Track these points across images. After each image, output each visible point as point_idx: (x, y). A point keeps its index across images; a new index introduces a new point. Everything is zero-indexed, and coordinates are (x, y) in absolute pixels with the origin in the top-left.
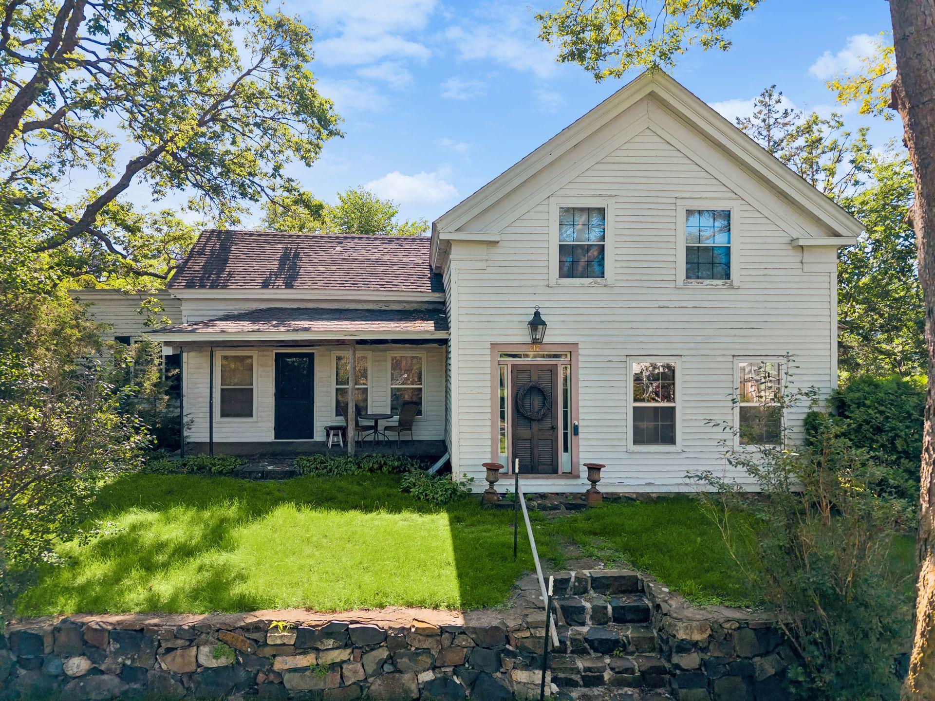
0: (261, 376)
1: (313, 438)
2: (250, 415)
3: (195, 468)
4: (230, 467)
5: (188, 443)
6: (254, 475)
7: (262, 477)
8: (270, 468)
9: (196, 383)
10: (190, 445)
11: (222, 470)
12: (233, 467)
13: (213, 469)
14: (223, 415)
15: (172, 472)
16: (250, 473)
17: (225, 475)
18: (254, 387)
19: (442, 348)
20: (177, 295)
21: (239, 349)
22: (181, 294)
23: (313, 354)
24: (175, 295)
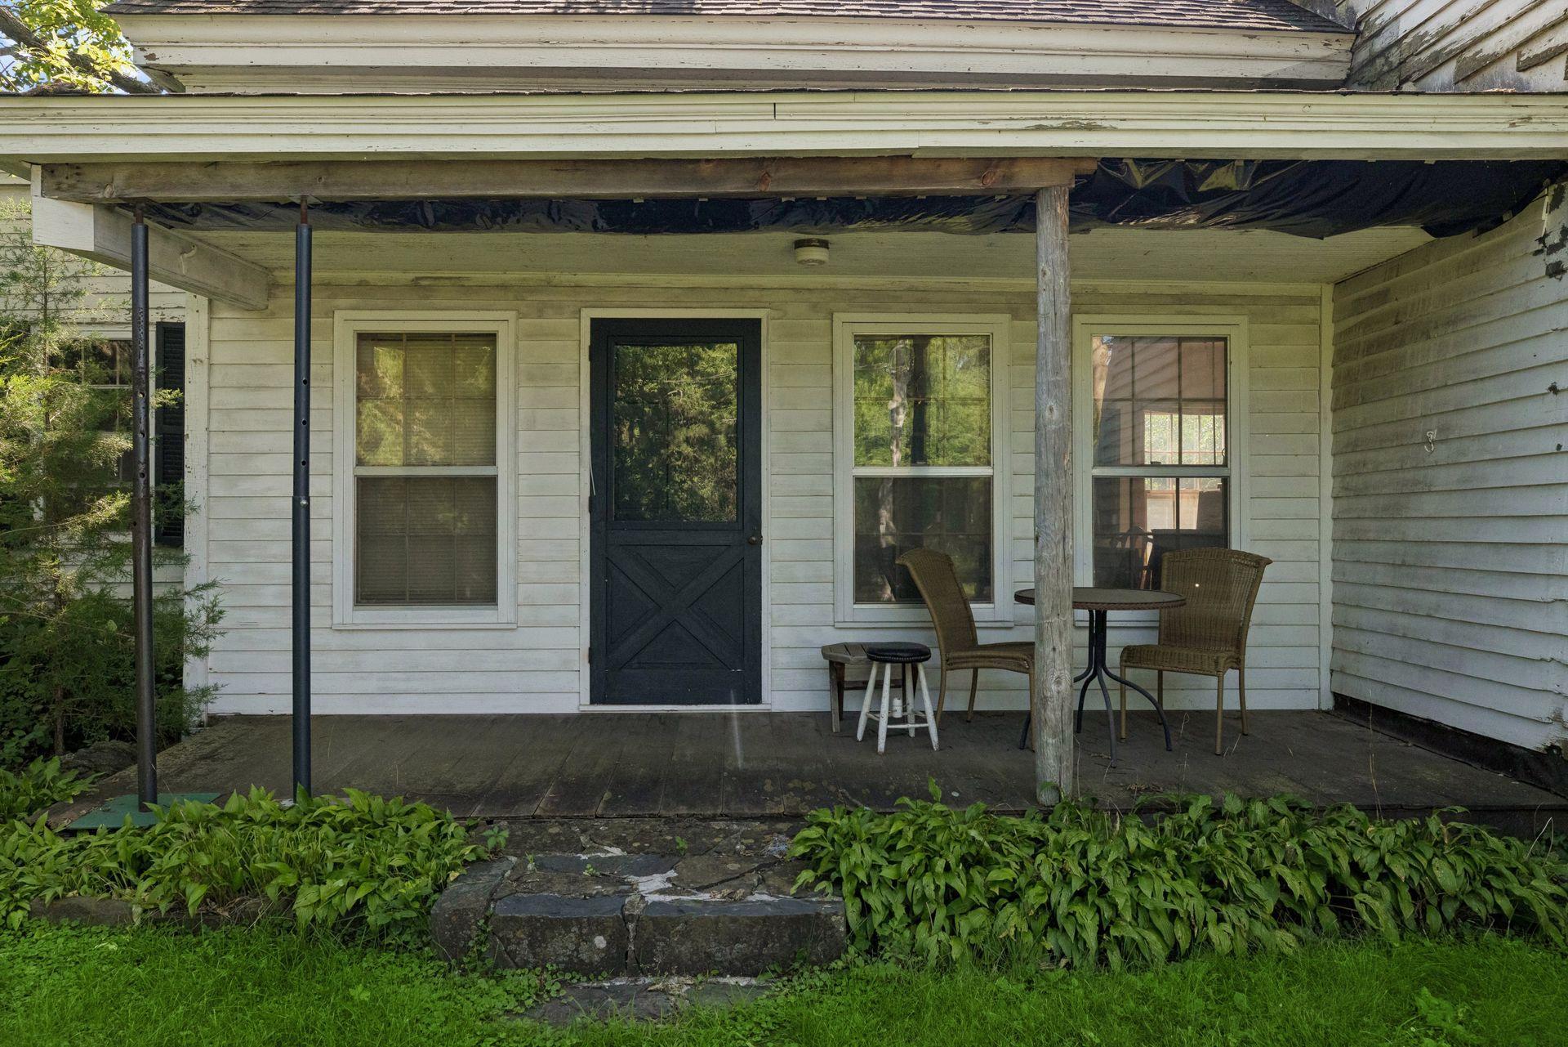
0: (531, 426)
1: (757, 700)
2: (488, 596)
3: (195, 893)
4: (409, 888)
5: (214, 720)
6: (562, 945)
7: (617, 962)
8: (651, 887)
9: (247, 454)
10: (220, 731)
11: (360, 905)
12: (424, 884)
13: (307, 897)
14: (367, 595)
15: (59, 911)
16: (541, 930)
17: (379, 939)
18: (502, 469)
19: (1315, 301)
20: (158, 52)
21: (437, 302)
22: (175, 43)
23: (756, 323)
24: (149, 51)
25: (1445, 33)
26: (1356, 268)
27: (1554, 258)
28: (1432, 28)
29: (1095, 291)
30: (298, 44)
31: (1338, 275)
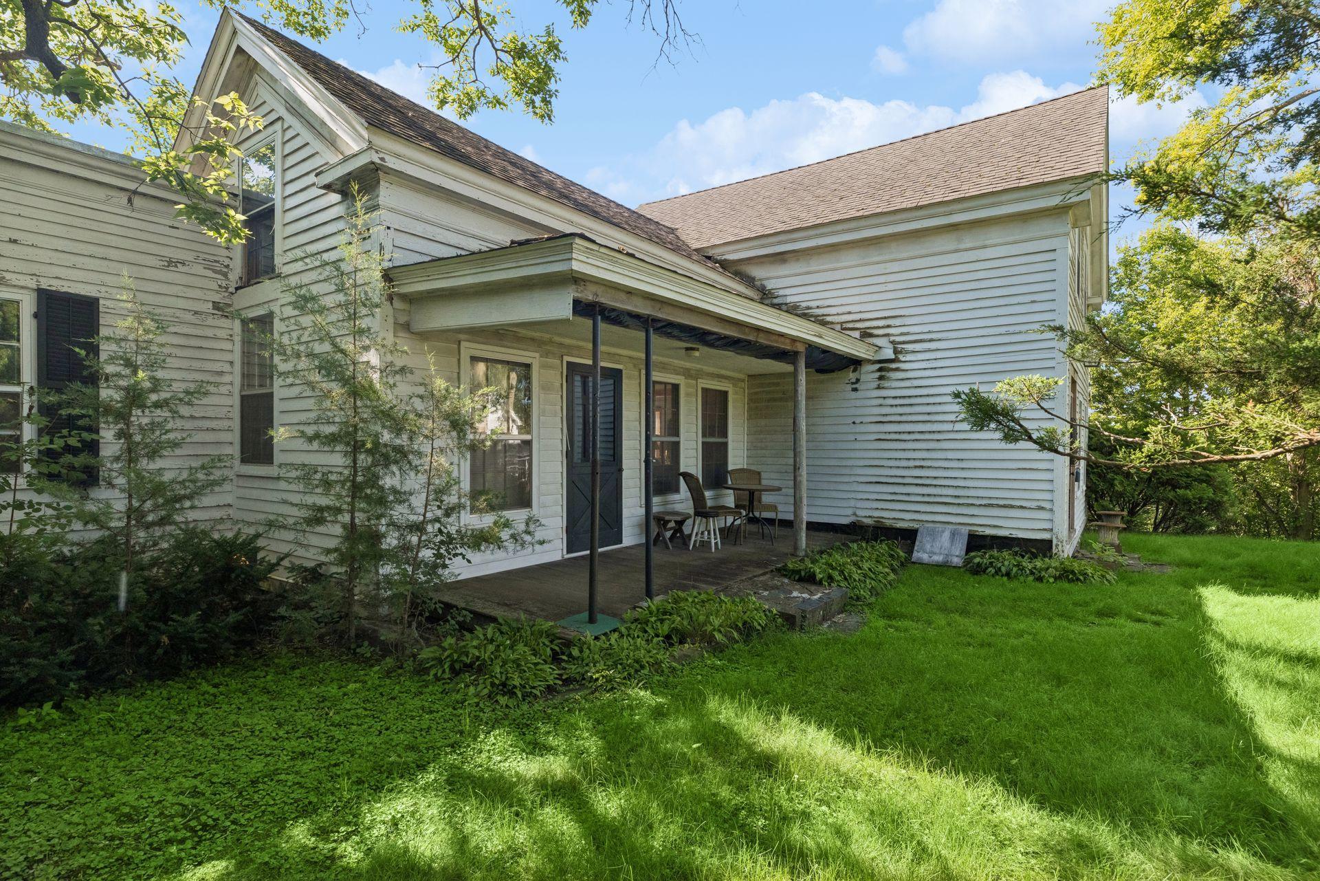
0: (544, 413)
2: (529, 504)
18: (534, 436)
19: (743, 381)
20: (387, 158)
21: (506, 343)
22: (398, 156)
23: (620, 371)
24: (381, 155)
25: (808, 308)
26: (764, 372)
27: (854, 386)
28: (804, 305)
29: (701, 370)
30: (466, 182)
31: (750, 373)
